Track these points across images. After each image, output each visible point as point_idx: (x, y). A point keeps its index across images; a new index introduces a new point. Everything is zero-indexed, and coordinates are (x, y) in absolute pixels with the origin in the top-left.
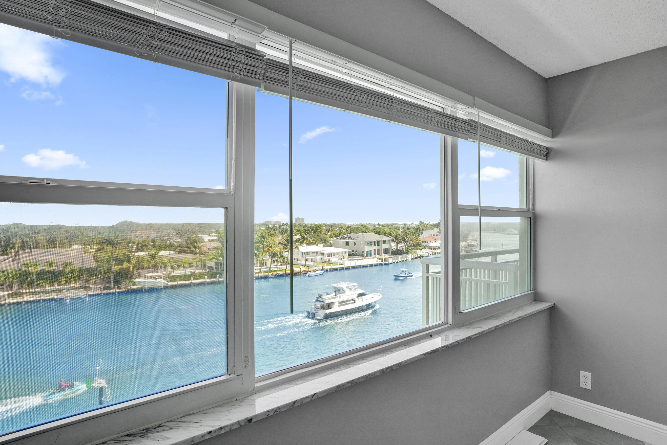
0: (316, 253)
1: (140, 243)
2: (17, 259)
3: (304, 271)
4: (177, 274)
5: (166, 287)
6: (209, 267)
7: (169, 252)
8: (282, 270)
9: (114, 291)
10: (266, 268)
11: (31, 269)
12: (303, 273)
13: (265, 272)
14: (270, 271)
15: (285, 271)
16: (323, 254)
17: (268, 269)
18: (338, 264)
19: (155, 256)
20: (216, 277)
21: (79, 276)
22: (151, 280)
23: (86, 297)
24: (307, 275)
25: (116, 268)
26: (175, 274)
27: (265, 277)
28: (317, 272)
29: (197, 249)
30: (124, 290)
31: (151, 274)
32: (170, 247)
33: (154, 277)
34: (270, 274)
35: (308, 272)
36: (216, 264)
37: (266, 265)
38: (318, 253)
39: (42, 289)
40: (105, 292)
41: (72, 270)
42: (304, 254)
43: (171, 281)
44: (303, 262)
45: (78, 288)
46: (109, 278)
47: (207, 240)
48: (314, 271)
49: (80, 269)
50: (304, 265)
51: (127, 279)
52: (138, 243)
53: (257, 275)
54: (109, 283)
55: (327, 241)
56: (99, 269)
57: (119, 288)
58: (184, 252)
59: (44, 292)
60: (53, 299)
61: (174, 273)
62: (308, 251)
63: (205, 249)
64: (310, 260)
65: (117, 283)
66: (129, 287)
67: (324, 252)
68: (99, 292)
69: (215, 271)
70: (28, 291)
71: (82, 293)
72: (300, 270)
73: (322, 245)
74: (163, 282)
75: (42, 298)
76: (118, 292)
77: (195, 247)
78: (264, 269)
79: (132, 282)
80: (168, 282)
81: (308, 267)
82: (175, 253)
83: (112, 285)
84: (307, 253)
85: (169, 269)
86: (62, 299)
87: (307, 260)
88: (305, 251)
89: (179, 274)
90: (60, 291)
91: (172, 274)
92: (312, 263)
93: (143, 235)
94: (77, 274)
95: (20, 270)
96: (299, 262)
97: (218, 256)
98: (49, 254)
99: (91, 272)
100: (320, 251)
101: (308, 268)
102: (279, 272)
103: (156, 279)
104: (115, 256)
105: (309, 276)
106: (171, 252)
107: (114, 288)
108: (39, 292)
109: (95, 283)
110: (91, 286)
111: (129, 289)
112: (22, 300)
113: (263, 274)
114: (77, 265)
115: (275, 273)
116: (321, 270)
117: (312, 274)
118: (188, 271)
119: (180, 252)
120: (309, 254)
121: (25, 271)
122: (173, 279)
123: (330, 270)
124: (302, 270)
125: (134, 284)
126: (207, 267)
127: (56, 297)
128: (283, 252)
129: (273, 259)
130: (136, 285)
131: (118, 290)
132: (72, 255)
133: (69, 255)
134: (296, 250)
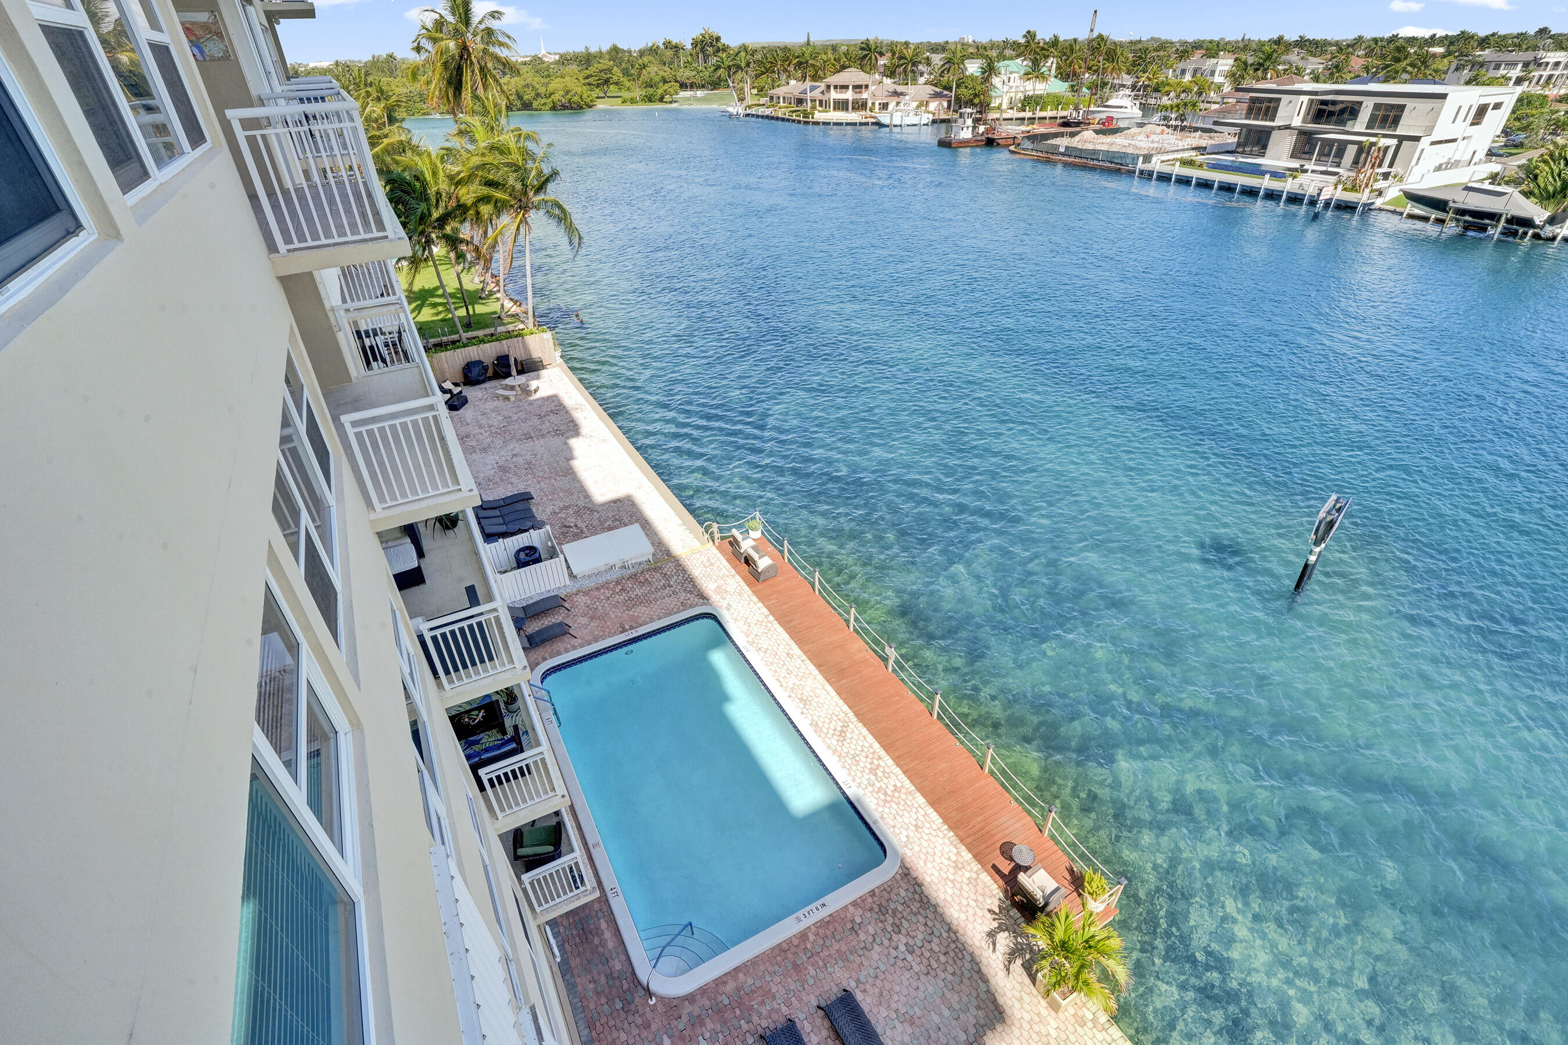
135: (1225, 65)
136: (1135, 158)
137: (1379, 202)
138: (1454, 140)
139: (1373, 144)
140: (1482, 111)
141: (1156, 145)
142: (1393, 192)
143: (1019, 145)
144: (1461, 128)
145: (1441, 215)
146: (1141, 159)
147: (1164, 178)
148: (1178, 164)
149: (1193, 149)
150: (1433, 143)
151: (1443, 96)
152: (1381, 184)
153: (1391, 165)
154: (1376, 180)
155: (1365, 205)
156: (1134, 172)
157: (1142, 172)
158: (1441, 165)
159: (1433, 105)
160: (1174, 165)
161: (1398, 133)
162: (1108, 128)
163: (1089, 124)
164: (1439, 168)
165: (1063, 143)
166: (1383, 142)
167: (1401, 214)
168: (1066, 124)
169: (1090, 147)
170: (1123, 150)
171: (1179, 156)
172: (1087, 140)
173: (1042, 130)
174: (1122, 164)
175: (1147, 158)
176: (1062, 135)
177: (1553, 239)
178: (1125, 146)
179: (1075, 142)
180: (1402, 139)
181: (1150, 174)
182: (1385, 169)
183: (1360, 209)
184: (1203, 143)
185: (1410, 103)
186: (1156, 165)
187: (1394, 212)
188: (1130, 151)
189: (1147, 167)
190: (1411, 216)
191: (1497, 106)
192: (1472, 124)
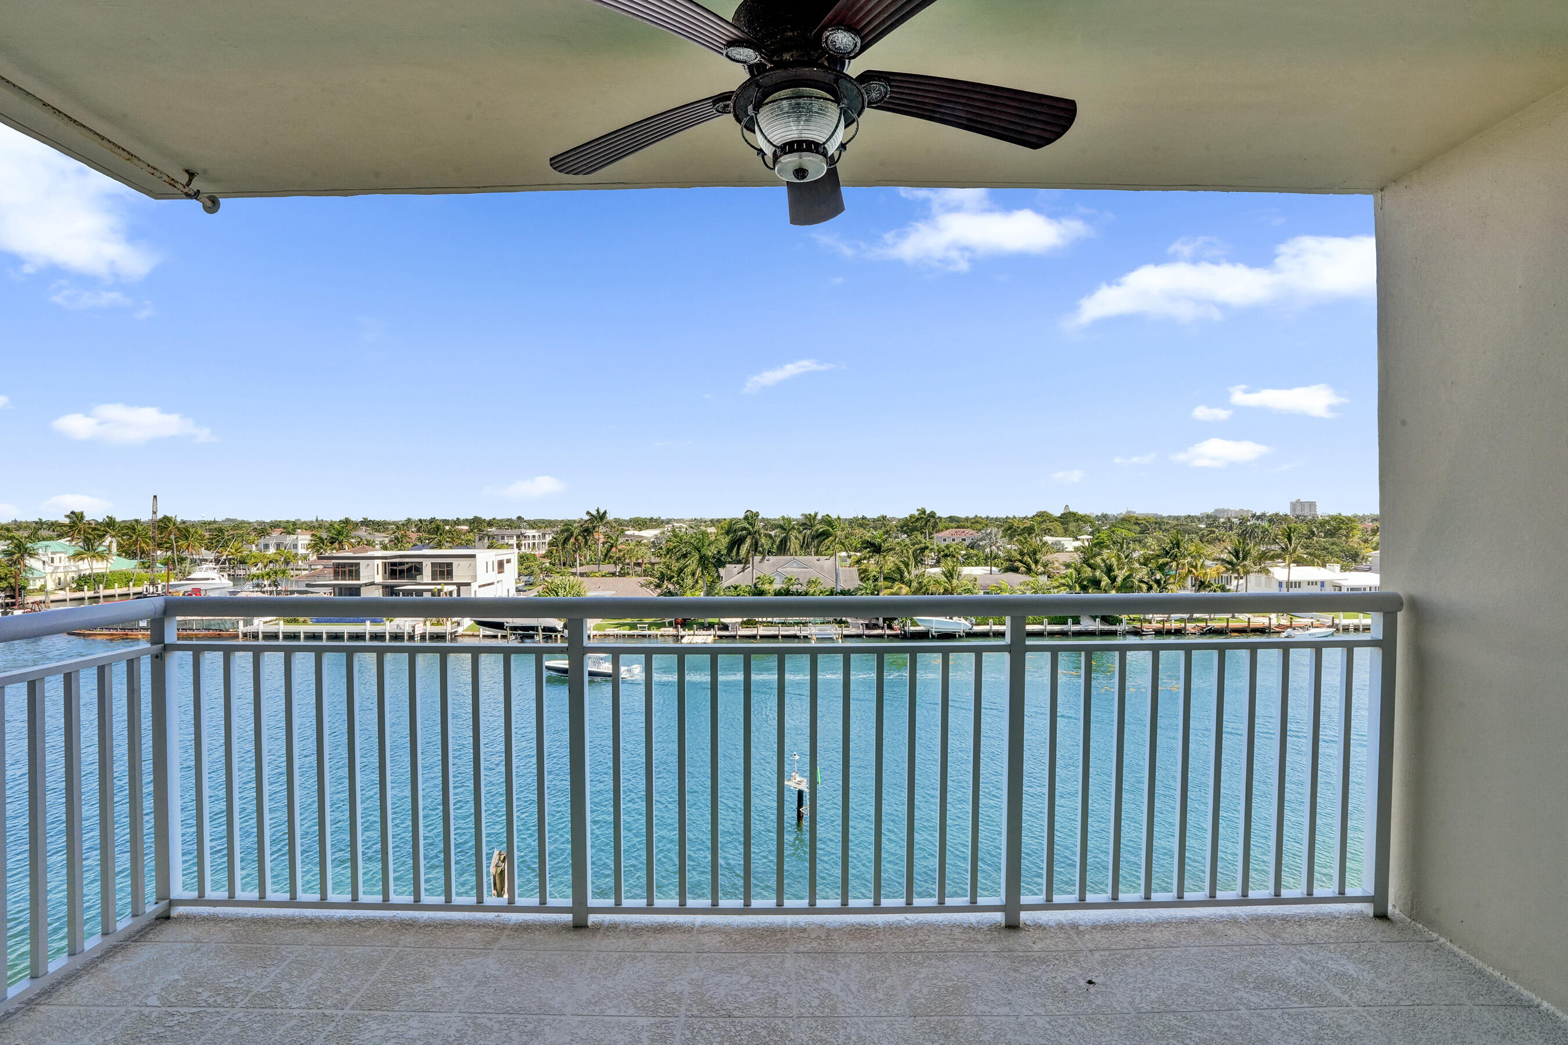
0: (1319, 584)
2: (749, 569)
3: (1279, 626)
5: (969, 635)
7: (989, 568)
8: (1220, 620)
9: (882, 631)
11: (766, 586)
12: (1277, 630)
13: (1183, 620)
14: (1192, 620)
15: (1228, 623)
16: (1340, 587)
17: (1186, 616)
19: (952, 576)
20: (1066, 623)
22: (943, 619)
23: (838, 638)
24: (1284, 634)
25: (884, 592)
27: (1180, 633)
28: (1318, 631)
29: (1039, 567)
30: (899, 632)
32: (989, 560)
34: (1190, 626)
35: (1287, 628)
38: (1326, 585)
39: (782, 619)
40: (867, 632)
41: (822, 593)
42: (1284, 585)
43: (978, 624)
45: (829, 623)
47: (1071, 549)
48: (1304, 627)
49: (832, 591)
51: (904, 615)
52: (939, 552)
53: (1160, 626)
54: (877, 618)
55: (1361, 557)
56: (860, 593)
57: (890, 627)
58: (1016, 570)
59: (784, 624)
60: (794, 637)
62: (1293, 578)
63: (1056, 564)
65: (889, 619)
66: (906, 628)
67: (1344, 583)
68: (860, 632)
70: (764, 619)
71: (834, 631)
72: (1268, 621)
73: (1337, 567)
74: (964, 625)
75: (781, 633)
76: (889, 636)
77: (1036, 562)
79: (911, 619)
80: (973, 625)
81: (1292, 616)
82: (1000, 571)
83: (881, 621)
84: (1289, 584)
86: (805, 638)
88: (1287, 579)
90: (805, 624)
93: (954, 537)
95: (754, 587)
97: (1072, 579)
98: (795, 565)
100: (1331, 581)
101: (1291, 619)
102: (1211, 624)
103: (951, 618)
104: (885, 571)
106: (994, 569)
107: (883, 628)
108: (778, 623)
110: (849, 621)
111: (905, 632)
112: (756, 632)
113: (1176, 625)
114: (828, 584)
115: (1203, 624)
116: (1329, 627)
117: (1299, 634)
119: (1007, 570)
120: (1299, 587)
121: (760, 588)
123: (1356, 628)
124: (1274, 622)
125: (914, 624)
127: (798, 633)
128: (1229, 581)
130: (918, 626)
131: (888, 632)
132: (826, 567)
133: (822, 568)
134: (1263, 576)
135: (305, 540)
136: (234, 623)
137: (460, 630)
138: (492, 584)
139: (440, 590)
140: (501, 564)
142: (466, 622)
144: (493, 576)
145: (504, 633)
146: (241, 623)
148: (282, 623)
150: (480, 586)
151: (473, 556)
155: (451, 634)
156: (237, 635)
157: (245, 634)
159: (469, 562)
161: (454, 581)
166: (447, 588)
167: (478, 636)
174: (221, 630)
175: (248, 621)
180: (459, 585)
181: (255, 635)
183: (448, 637)
185: (455, 562)
186: (259, 625)
187: (473, 635)
189: (249, 629)
190: (484, 637)
191: (509, 561)
192: (499, 573)
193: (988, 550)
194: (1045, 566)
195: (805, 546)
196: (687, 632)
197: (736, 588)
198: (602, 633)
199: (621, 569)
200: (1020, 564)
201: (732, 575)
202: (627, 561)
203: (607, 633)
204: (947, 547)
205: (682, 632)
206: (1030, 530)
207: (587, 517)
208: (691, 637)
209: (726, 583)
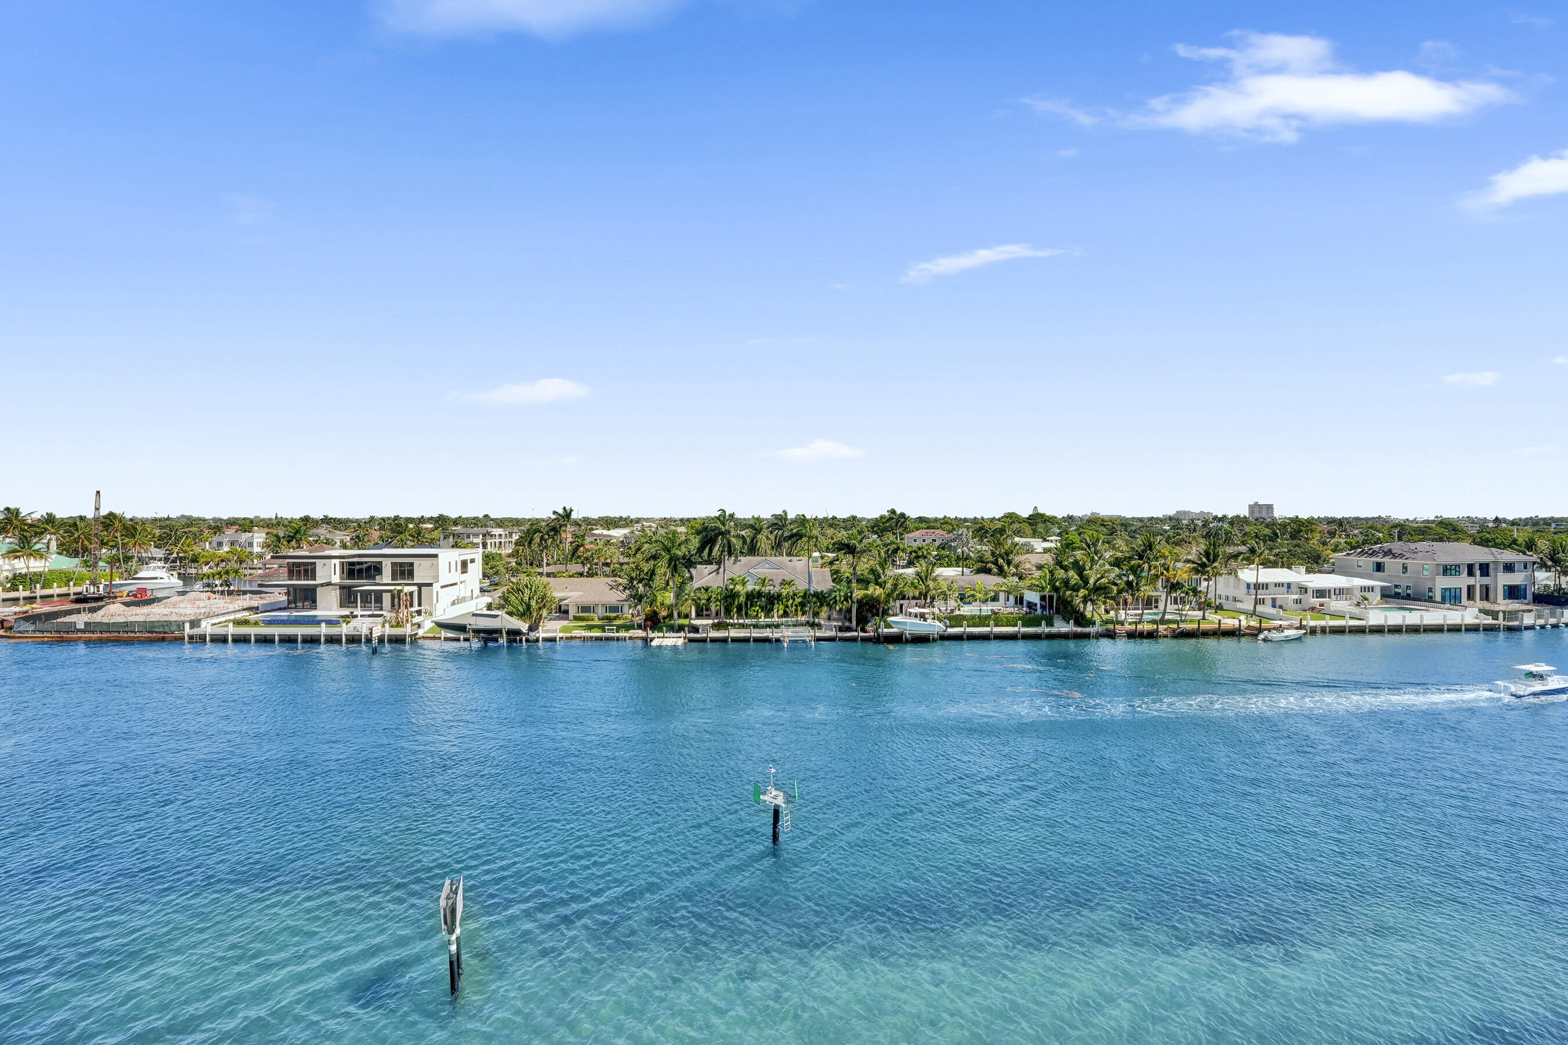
0: (1285, 585)
1: (915, 552)
2: (721, 570)
3: (1249, 627)
4: (965, 614)
5: (944, 638)
6: (1031, 605)
7: (960, 569)
8: (1191, 621)
9: (855, 634)
10: (1155, 614)
11: (739, 588)
12: (1247, 631)
13: (1154, 622)
14: (1163, 621)
15: (1199, 624)
16: (1306, 589)
17: (1158, 618)
18: (1348, 616)
19: (926, 577)
20: (1039, 625)
21: (802, 605)
22: (917, 621)
23: (810, 641)
24: (1261, 636)
25: (858, 594)
26: (962, 613)
27: (1151, 635)
28: (1287, 633)
29: (1011, 568)
30: (872, 634)
31: (917, 610)
32: (961, 560)
33: (922, 616)
34: (1161, 627)
35: (1260, 630)
36: (1043, 598)
37: (1156, 607)
38: (1292, 586)
39: (754, 621)
40: (840, 634)
41: (795, 595)
42: (1252, 587)
43: (951, 626)
44: (1249, 606)
45: (802, 625)
46: (849, 610)
47: (1040, 550)
48: (1280, 629)
49: (805, 594)
50: (1254, 613)
51: (878, 616)
52: (911, 553)
53: (1133, 627)
54: (850, 621)
55: (1323, 559)
56: (834, 595)
57: (863, 630)
58: (988, 571)
59: (755, 626)
60: (767, 640)
61: (959, 610)
62: (1261, 580)
63: (1028, 566)
64: (1269, 602)
65: (862, 621)
66: (880, 631)
67: (1310, 585)
68: (832, 634)
69: (1039, 611)
70: (735, 621)
71: (807, 633)
72: (1239, 623)
73: (1303, 569)
74: (936, 627)
75: (754, 635)
76: (863, 638)
77: (1009, 563)
78: (1149, 615)
79: (885, 621)
80: (947, 627)
81: (1262, 617)
82: (971, 572)
83: (854, 623)
84: (1257, 586)
85: (952, 604)
86: (778, 640)
87: (1258, 602)
88: (1255, 581)
89: (968, 614)
90: (777, 626)
91: (957, 613)
92: (1273, 611)
93: (925, 537)
94: (800, 600)
95: (726, 589)
96: (1239, 605)
97: (1045, 581)
98: (767, 566)
99: (821, 598)
100: (1297, 583)
101: (1261, 620)
102: (1182, 625)
103: (925, 620)
104: (859, 573)
105: (1265, 640)
106: (966, 570)
107: (856, 630)
108: (750, 625)
109: (829, 619)
110: (822, 622)
111: (879, 635)
112: (727, 635)
113: (1147, 627)
114: (801, 586)
115: (1175, 626)
116: (1297, 628)
117: (1275, 635)
118: (987, 609)
119: (979, 571)
120: (1267, 588)
121: (732, 590)
122: (956, 620)
123: (1323, 630)
124: (1244, 623)
125: (888, 625)
126: (1025, 603)
127: (770, 635)
128: (1198, 582)
129: (1174, 595)
130: (892, 628)
131: (862, 634)
132: (798, 568)
133: (794, 569)
134: (1232, 578)
135: (261, 537)
136: (180, 625)
137: (421, 632)
138: (456, 584)
139: (400, 591)
140: (464, 564)
141: (203, 611)
142: (428, 625)
143: (11, 628)
144: (456, 576)
145: (465, 635)
146: (187, 626)
147: (221, 640)
148: (231, 625)
149: (244, 610)
150: (442, 587)
151: (436, 556)
152: (417, 619)
153: (420, 605)
154: (412, 617)
155: (411, 636)
156: (183, 638)
157: (191, 637)
158: (454, 601)
159: (431, 562)
160: (227, 626)
161: (415, 581)
162: (142, 599)
163: (116, 597)
164: (453, 603)
165: (80, 620)
166: (407, 589)
167: (440, 638)
168: (81, 599)
169: (121, 619)
170: (165, 619)
171: (232, 617)
172: (114, 613)
173: (47, 609)
174: (165, 633)
175: (195, 624)
176: (78, 611)
177: (537, 640)
178: (165, 615)
179: (98, 617)
180: (420, 586)
181: (202, 638)
182: (416, 608)
183: (408, 639)
184: (255, 604)
185: (416, 562)
186: (207, 627)
187: (434, 638)
188: (173, 618)
189: (196, 631)
190: (446, 639)
191: (473, 561)
192: (463, 573)
193: (959, 550)
194: (1017, 567)
195: (777, 546)
196: (656, 634)
197: (706, 590)
198: (569, 635)
199: (589, 569)
200: (993, 566)
201: (704, 577)
202: (595, 561)
203: (574, 635)
204: (920, 549)
205: (651, 635)
206: (1002, 531)
207: (553, 517)
208: (661, 640)
209: (696, 584)
